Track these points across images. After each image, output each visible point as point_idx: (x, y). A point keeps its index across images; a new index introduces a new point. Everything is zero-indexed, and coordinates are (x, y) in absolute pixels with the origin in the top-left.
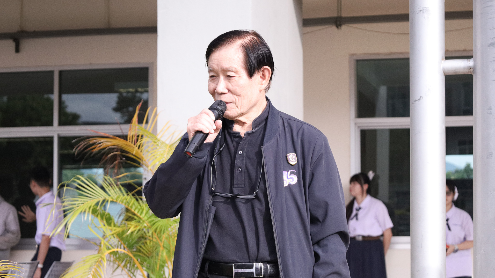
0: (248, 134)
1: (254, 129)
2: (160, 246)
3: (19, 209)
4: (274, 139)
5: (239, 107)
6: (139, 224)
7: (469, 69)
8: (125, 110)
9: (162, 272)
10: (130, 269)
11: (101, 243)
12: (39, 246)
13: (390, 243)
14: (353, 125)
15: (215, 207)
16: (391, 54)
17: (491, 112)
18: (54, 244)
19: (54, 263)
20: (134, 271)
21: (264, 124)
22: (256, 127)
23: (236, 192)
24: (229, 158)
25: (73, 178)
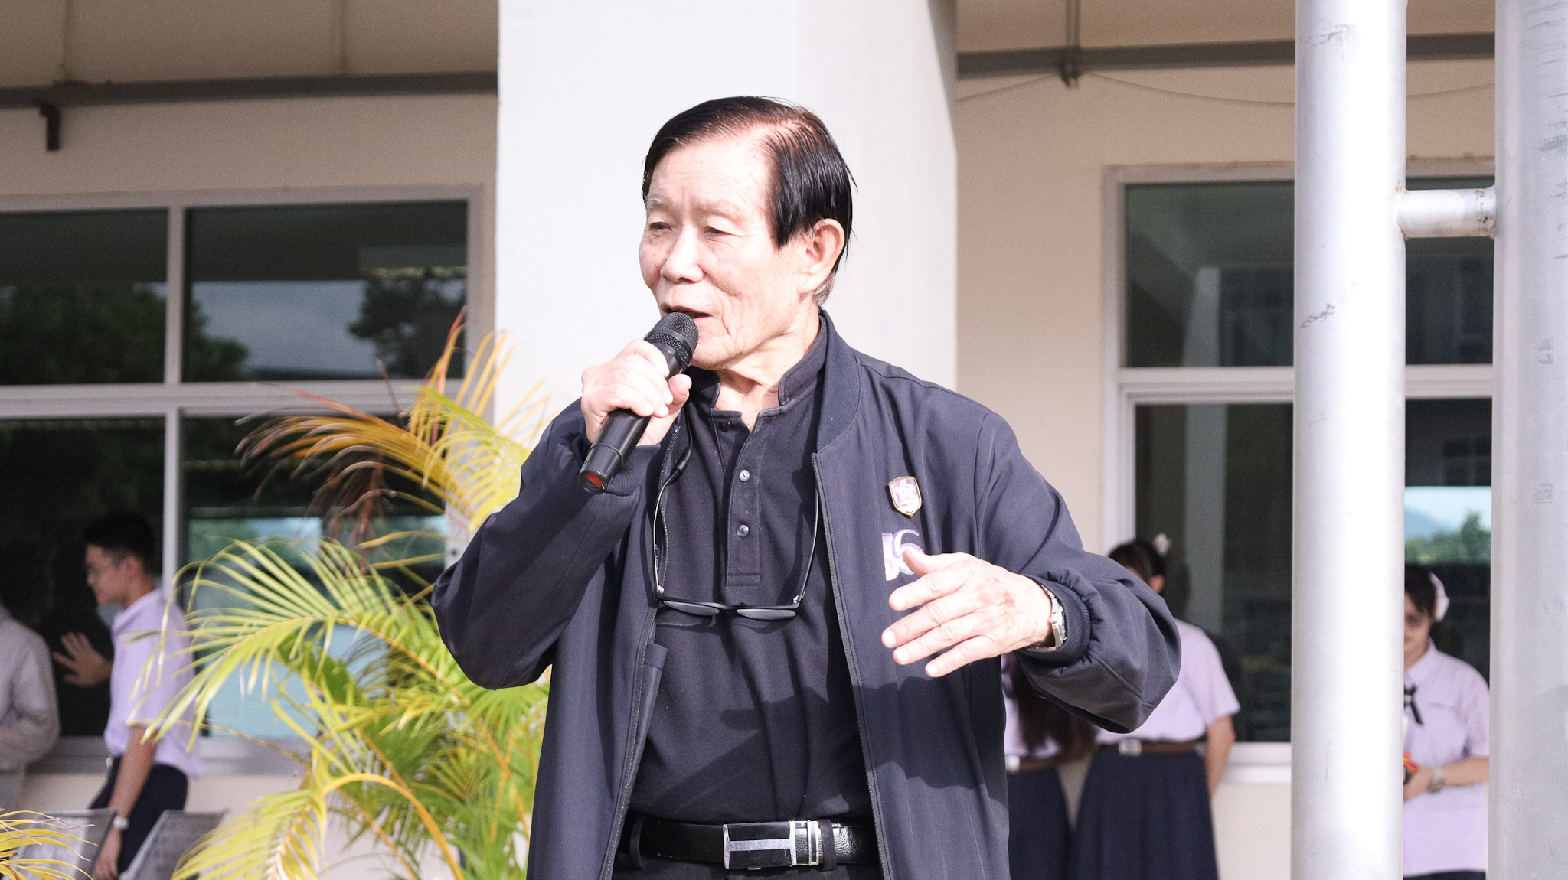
0: (766, 419)
1: (784, 403)
2: (498, 765)
3: (55, 645)
4: (849, 433)
5: (732, 330)
6: (435, 696)
7: (1480, 220)
8: (388, 332)
9: (506, 849)
10: (403, 838)
11: (310, 755)
12: (118, 761)
13: (1226, 763)
14: (1111, 390)
15: (664, 646)
16: (1235, 166)
17: (1549, 356)
18: (167, 756)
19: (165, 817)
20: (416, 845)
21: (813, 386)
22: (791, 396)
23: (733, 596)
24: (709, 493)
25: (224, 550)
